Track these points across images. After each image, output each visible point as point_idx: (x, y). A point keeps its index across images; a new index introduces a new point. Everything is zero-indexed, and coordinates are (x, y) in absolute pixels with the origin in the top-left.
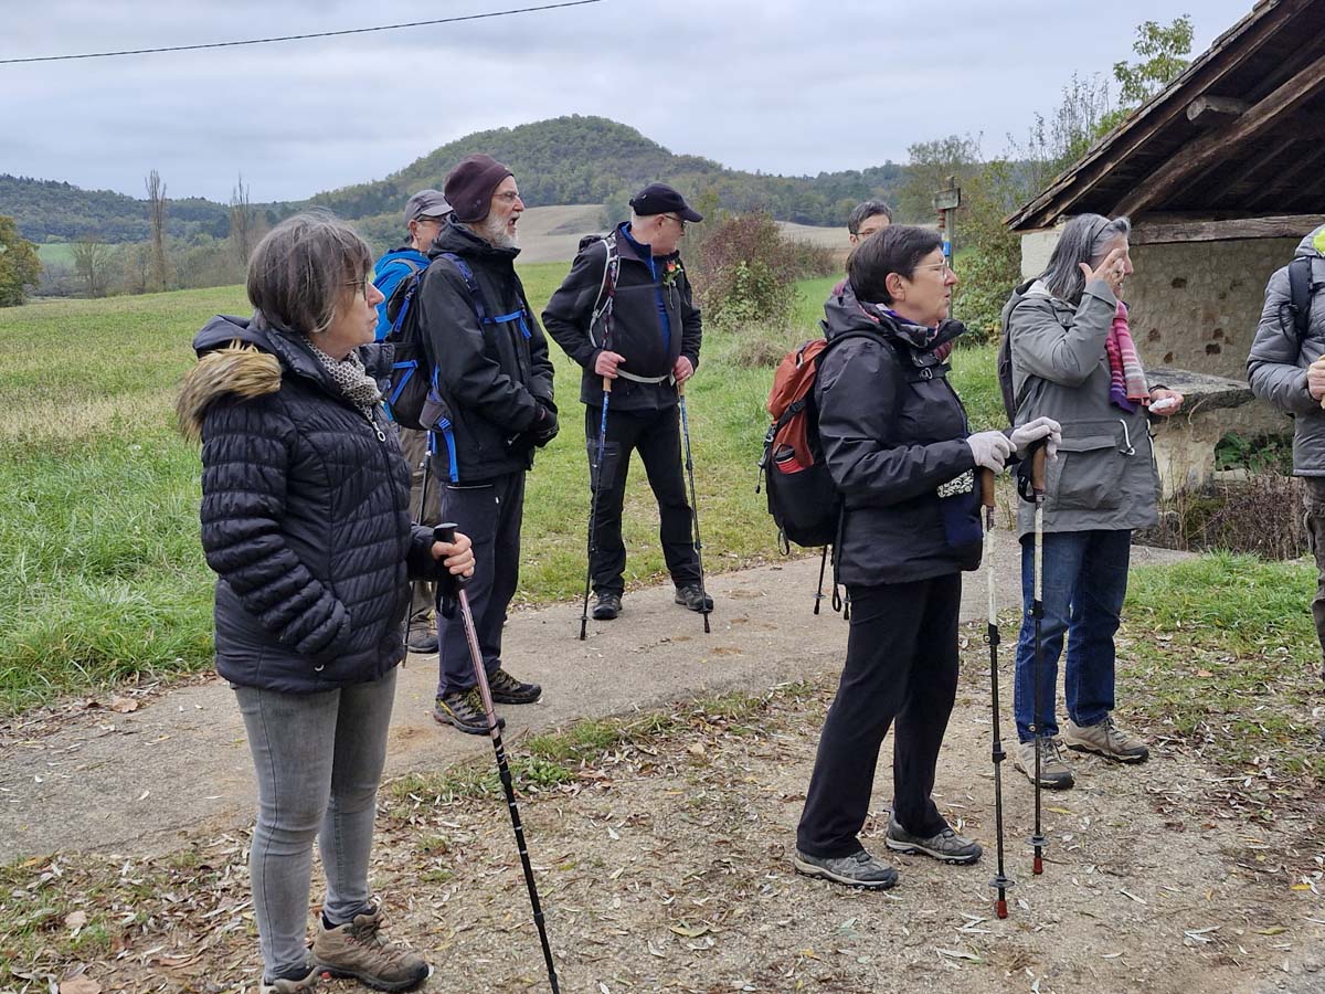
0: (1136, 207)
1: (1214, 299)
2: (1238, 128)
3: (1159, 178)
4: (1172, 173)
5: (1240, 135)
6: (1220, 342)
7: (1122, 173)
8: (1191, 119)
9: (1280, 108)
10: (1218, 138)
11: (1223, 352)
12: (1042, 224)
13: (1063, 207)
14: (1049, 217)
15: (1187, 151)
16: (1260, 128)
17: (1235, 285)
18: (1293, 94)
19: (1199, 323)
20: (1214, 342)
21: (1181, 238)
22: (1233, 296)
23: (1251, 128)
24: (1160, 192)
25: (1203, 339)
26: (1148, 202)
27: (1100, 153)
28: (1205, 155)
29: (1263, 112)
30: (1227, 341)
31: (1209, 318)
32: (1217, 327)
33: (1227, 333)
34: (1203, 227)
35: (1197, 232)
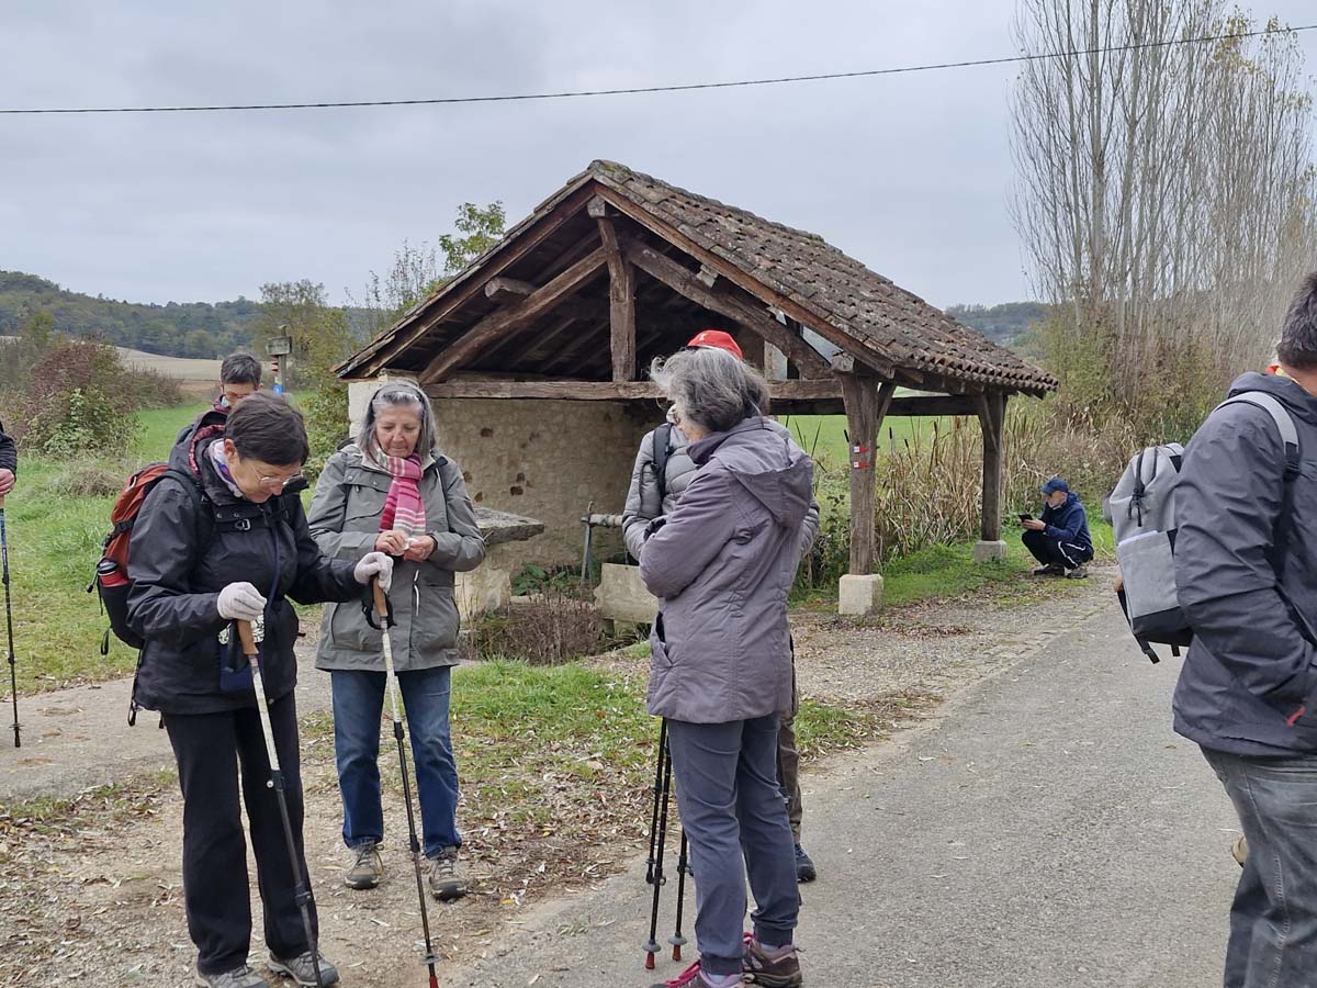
0: (447, 365)
1: (516, 448)
2: (526, 307)
3: (464, 343)
4: (477, 339)
5: (529, 312)
6: (523, 485)
7: (435, 335)
8: (488, 295)
9: (559, 293)
10: (512, 313)
11: (525, 492)
12: (367, 375)
13: (385, 361)
14: (373, 369)
15: (487, 322)
16: (544, 307)
17: (533, 436)
18: (568, 283)
19: (505, 468)
20: (516, 485)
21: (484, 395)
22: (533, 447)
23: (536, 308)
24: (466, 354)
25: (509, 483)
26: (457, 362)
27: (415, 317)
28: (502, 326)
29: (546, 295)
30: (528, 485)
31: (513, 463)
32: (520, 472)
33: (528, 477)
34: (501, 387)
35: (496, 391)
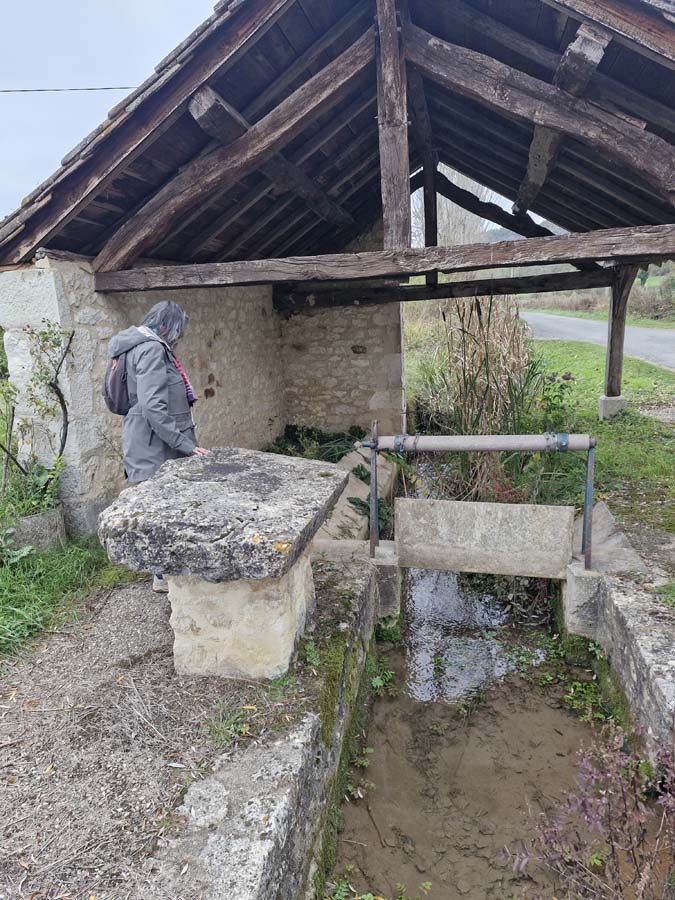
0: (133, 243)
1: (204, 347)
2: (245, 147)
3: (155, 209)
4: (173, 201)
5: (249, 154)
6: (213, 386)
7: (112, 201)
8: (196, 118)
9: (294, 121)
10: (223, 157)
11: (216, 393)
12: (16, 260)
13: (40, 237)
14: (24, 250)
15: (186, 173)
16: (273, 145)
17: (217, 334)
19: (197, 370)
20: (208, 387)
21: (194, 281)
22: (217, 344)
23: (261, 146)
24: (159, 226)
25: (202, 385)
26: (147, 238)
27: (80, 162)
28: (209, 179)
29: (275, 125)
30: (218, 385)
31: (204, 365)
32: (210, 372)
33: (217, 378)
